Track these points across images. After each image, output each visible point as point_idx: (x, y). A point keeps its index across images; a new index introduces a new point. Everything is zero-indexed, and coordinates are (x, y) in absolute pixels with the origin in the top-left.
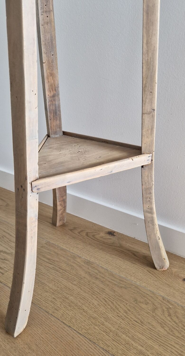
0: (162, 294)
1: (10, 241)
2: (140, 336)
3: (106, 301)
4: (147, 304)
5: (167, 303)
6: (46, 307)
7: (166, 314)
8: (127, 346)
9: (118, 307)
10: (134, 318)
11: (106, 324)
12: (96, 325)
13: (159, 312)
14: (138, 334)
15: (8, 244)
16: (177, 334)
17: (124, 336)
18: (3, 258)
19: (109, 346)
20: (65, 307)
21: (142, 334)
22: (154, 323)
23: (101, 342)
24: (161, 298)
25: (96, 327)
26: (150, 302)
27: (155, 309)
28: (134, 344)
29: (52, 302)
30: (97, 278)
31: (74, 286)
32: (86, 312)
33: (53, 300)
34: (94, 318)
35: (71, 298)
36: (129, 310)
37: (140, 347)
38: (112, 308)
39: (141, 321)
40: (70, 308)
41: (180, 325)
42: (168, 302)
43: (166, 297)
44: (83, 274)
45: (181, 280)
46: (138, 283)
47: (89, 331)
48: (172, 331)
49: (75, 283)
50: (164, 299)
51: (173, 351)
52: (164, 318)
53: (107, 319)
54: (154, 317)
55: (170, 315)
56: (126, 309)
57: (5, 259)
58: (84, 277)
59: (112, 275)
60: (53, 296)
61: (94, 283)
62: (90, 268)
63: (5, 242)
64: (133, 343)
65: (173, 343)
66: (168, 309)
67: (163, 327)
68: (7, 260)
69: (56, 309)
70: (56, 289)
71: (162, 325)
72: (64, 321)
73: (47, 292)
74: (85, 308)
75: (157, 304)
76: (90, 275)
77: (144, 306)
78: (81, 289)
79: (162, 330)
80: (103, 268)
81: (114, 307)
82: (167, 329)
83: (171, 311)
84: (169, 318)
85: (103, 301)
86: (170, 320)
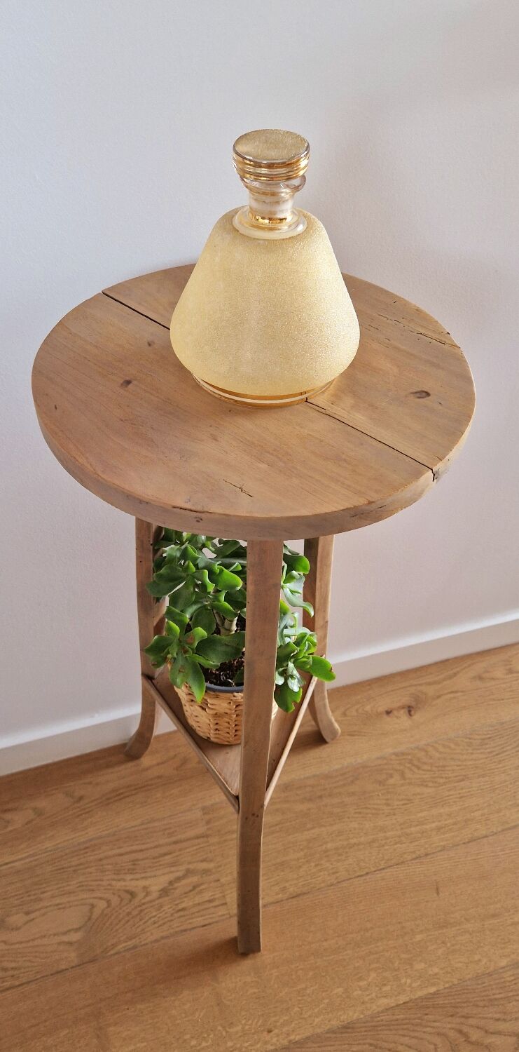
0: (390, 750)
1: (154, 858)
2: (422, 814)
3: (360, 813)
4: (391, 776)
5: (404, 757)
6: (324, 882)
7: (416, 770)
8: (425, 834)
9: (375, 806)
10: (398, 803)
11: (389, 834)
12: (383, 846)
13: (408, 775)
14: (420, 815)
15: (160, 865)
16: (442, 781)
17: (413, 829)
18: (191, 888)
19: (414, 852)
20: (338, 861)
21: (422, 811)
22: (418, 790)
23: (405, 856)
24: (393, 757)
25: (387, 847)
26: (391, 772)
27: (403, 775)
28: (428, 827)
29: (320, 871)
30: (320, 797)
31: (313, 831)
32: (359, 844)
33: (319, 867)
34: (373, 841)
35: (329, 846)
36: (387, 800)
37: (433, 825)
38: (373, 814)
39: (409, 800)
40: (343, 858)
41: (434, 769)
42: (403, 754)
43: (396, 750)
44: (299, 807)
45: (385, 716)
46: (359, 760)
47: (386, 858)
48: (436, 782)
49: (309, 826)
50: (396, 754)
51: (455, 800)
52: (418, 776)
53: (383, 829)
54: (410, 784)
55: (419, 768)
56: (384, 802)
57: (194, 888)
58: (309, 809)
59: (327, 777)
60: (313, 864)
61: (326, 806)
62: (299, 792)
63: (150, 867)
64: (425, 827)
65: (447, 793)
66: (410, 762)
67: (426, 786)
68: (199, 885)
69: (334, 873)
70: (302, 853)
71: (423, 784)
72: (356, 875)
73: (300, 867)
74: (355, 841)
75: (398, 768)
76: (310, 800)
77: (391, 781)
78: (325, 826)
79: (429, 790)
80: (308, 778)
81: (374, 811)
82: (430, 784)
83: (416, 762)
84: (421, 772)
85: (357, 815)
86: (423, 772)
